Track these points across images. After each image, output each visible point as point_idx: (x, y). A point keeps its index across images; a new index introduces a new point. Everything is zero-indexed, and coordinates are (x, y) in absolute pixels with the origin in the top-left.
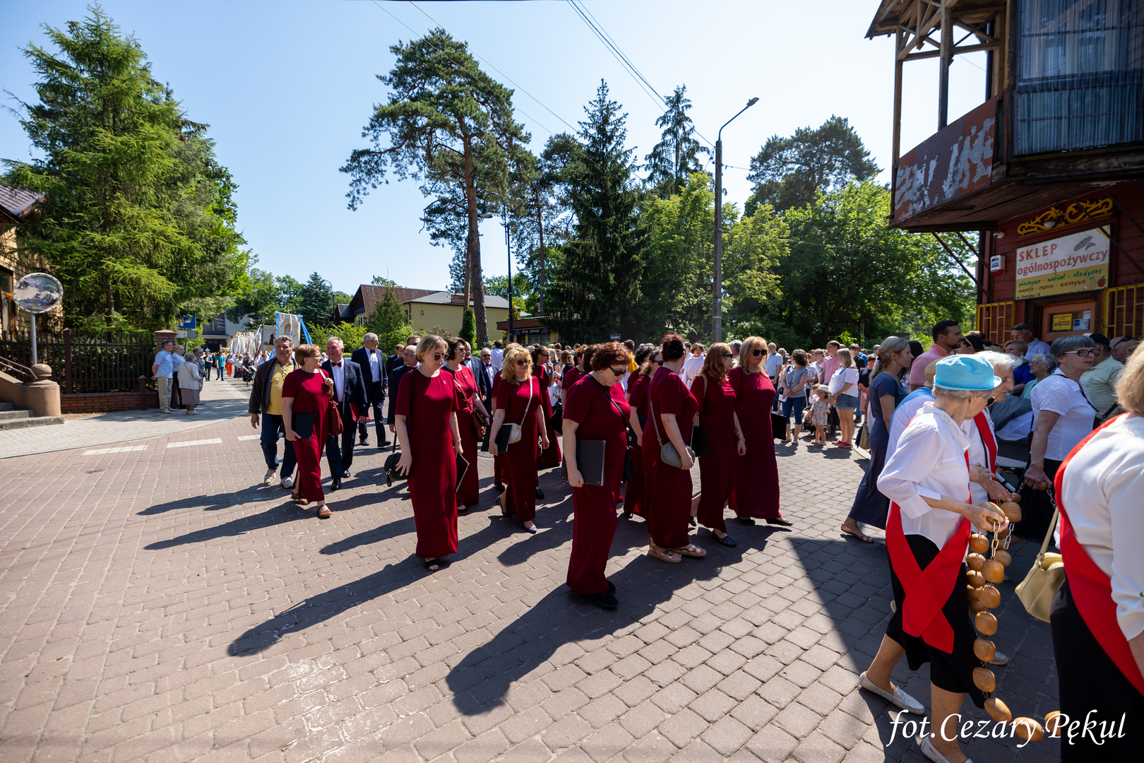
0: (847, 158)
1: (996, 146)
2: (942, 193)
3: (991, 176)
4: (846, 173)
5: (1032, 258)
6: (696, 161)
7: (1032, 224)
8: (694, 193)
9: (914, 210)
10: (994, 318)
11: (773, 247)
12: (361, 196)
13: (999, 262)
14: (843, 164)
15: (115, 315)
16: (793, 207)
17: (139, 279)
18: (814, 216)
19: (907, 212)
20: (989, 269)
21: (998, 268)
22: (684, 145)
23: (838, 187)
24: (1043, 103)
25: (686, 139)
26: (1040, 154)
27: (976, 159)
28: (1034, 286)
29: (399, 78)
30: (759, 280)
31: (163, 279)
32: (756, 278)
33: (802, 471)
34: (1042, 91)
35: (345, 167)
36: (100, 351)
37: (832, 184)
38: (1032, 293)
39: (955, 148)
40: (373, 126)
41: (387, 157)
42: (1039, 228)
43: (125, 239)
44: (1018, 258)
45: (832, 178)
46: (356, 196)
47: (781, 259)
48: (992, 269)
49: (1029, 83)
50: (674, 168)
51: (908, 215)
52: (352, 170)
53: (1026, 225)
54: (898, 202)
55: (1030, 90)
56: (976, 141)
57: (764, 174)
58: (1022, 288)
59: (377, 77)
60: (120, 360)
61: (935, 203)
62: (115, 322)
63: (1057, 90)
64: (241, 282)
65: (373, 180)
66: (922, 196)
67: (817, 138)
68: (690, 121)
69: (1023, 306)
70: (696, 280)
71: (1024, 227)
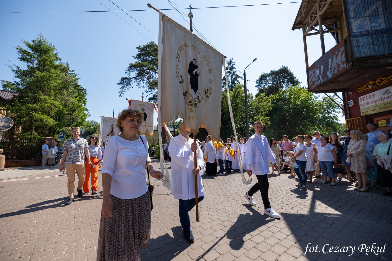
0: (289, 79)
1: (347, 56)
2: (327, 76)
3: (346, 67)
4: (289, 84)
5: (365, 100)
6: (238, 81)
7: (363, 88)
8: (237, 90)
9: (317, 84)
10: (353, 124)
11: (266, 107)
12: (124, 92)
13: (352, 103)
14: (287, 81)
15: (34, 132)
16: (272, 95)
17: (43, 119)
18: (279, 97)
19: (314, 85)
20: (349, 106)
21: (352, 105)
22: (233, 76)
23: (287, 88)
24: (363, 40)
25: (234, 74)
26: (364, 57)
27: (339, 62)
28: (368, 110)
29: (139, 56)
30: (262, 119)
31: (52, 119)
32: (261, 118)
33: (284, 185)
34: (361, 36)
35: (119, 83)
36: (25, 145)
37: (284, 88)
38: (368, 113)
39: (330, 60)
40: (129, 70)
41: (133, 80)
42: (366, 89)
43: (40, 106)
44: (360, 100)
45: (284, 86)
46: (122, 92)
47: (269, 111)
48: (350, 106)
49: (356, 34)
50: (230, 83)
51: (315, 86)
52: (121, 84)
53: (361, 88)
54: (310, 82)
55: (357, 36)
56: (338, 56)
57: (261, 85)
58: (363, 111)
59: (132, 56)
60: (32, 148)
61: (325, 80)
62: (34, 135)
63: (367, 35)
64: (84, 123)
65: (128, 87)
66: (319, 79)
67: (278, 73)
68: (235, 68)
69: (365, 118)
70: (240, 119)
71: (360, 89)
